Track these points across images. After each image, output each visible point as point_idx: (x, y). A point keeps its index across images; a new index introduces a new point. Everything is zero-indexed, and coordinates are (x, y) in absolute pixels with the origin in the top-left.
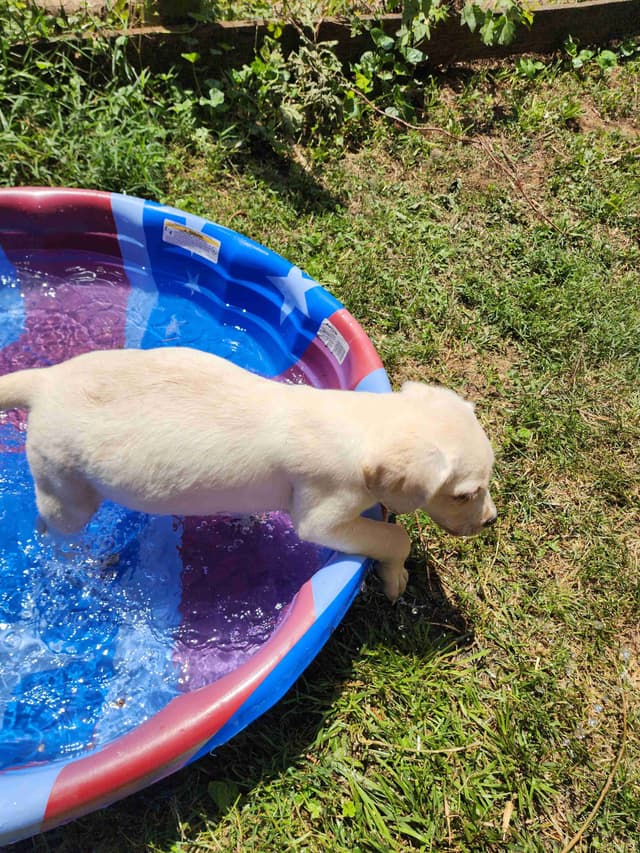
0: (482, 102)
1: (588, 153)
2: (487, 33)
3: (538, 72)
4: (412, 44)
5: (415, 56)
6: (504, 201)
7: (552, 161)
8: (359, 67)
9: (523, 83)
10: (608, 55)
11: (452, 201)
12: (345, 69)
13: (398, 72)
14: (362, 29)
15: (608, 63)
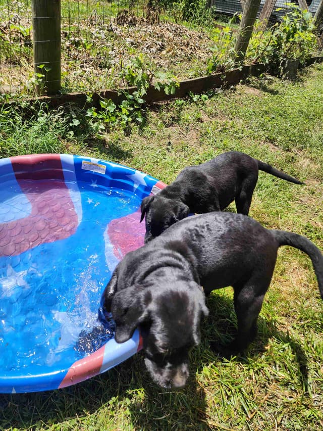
0: (167, 115)
1: (210, 129)
2: (166, 90)
3: (183, 103)
4: (140, 97)
5: (141, 101)
6: (188, 147)
7: (199, 133)
8: (122, 106)
9: (178, 108)
10: (204, 96)
11: (170, 149)
12: (117, 108)
13: (136, 107)
14: (122, 93)
15: (206, 99)
